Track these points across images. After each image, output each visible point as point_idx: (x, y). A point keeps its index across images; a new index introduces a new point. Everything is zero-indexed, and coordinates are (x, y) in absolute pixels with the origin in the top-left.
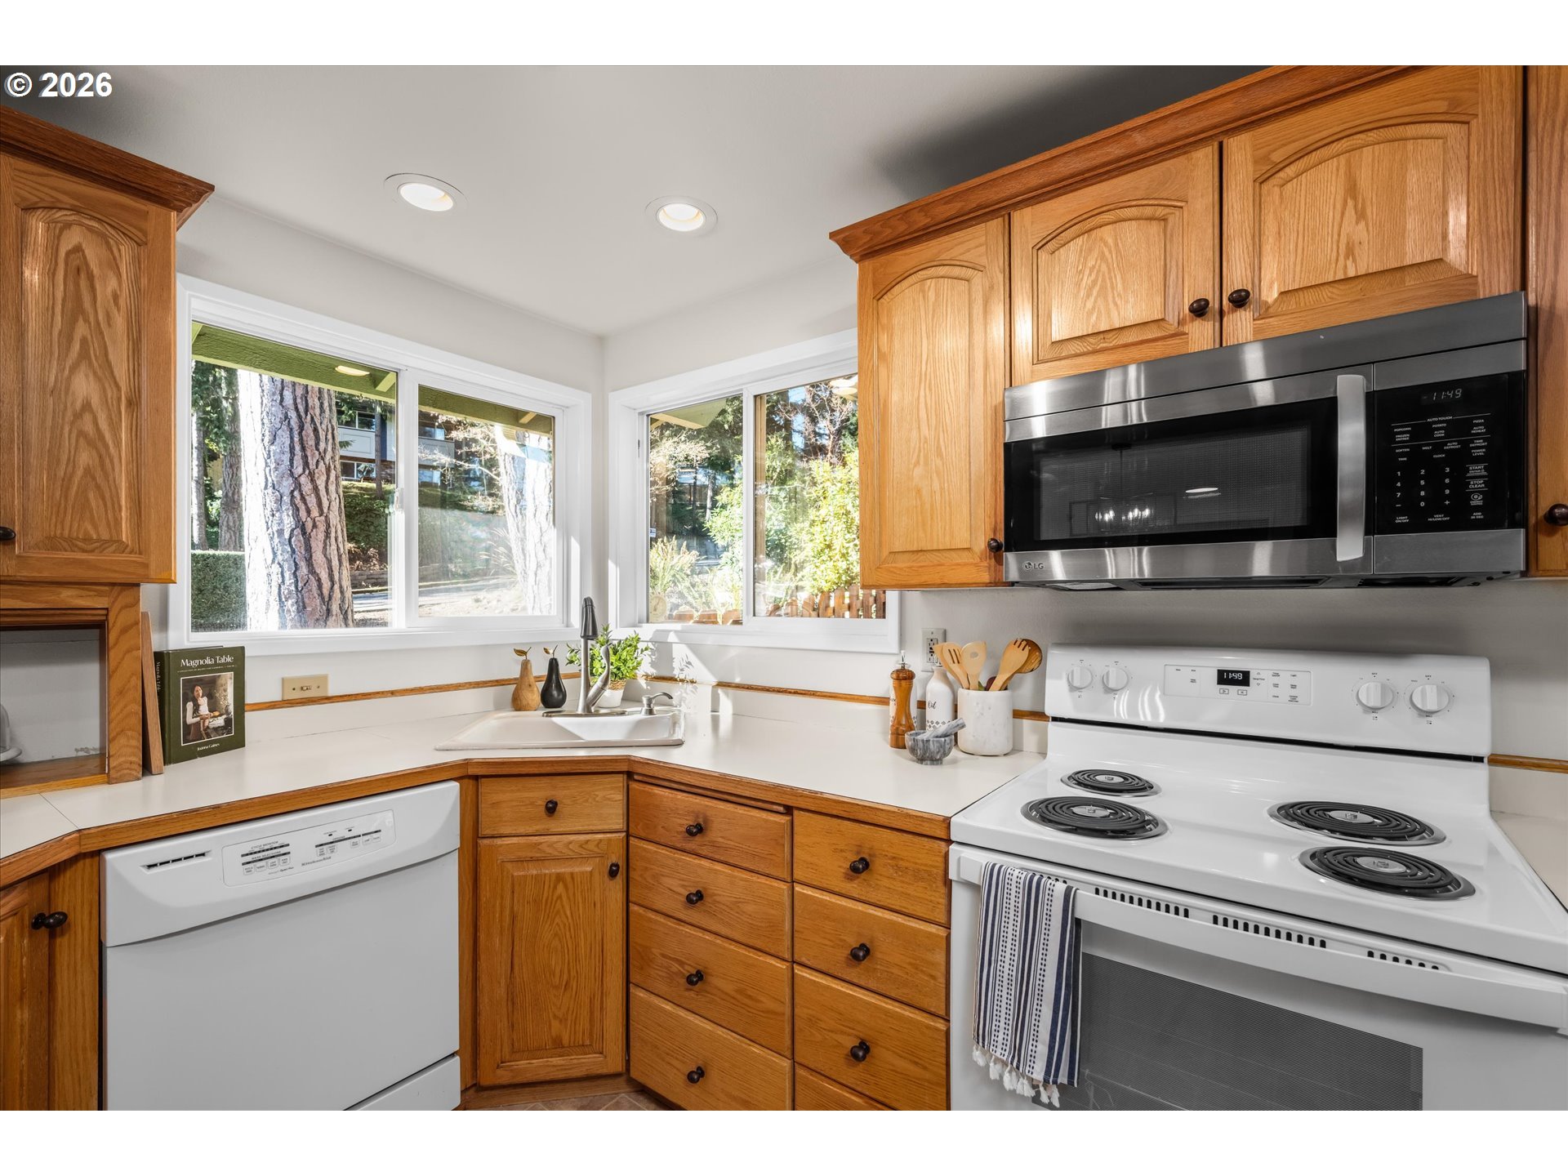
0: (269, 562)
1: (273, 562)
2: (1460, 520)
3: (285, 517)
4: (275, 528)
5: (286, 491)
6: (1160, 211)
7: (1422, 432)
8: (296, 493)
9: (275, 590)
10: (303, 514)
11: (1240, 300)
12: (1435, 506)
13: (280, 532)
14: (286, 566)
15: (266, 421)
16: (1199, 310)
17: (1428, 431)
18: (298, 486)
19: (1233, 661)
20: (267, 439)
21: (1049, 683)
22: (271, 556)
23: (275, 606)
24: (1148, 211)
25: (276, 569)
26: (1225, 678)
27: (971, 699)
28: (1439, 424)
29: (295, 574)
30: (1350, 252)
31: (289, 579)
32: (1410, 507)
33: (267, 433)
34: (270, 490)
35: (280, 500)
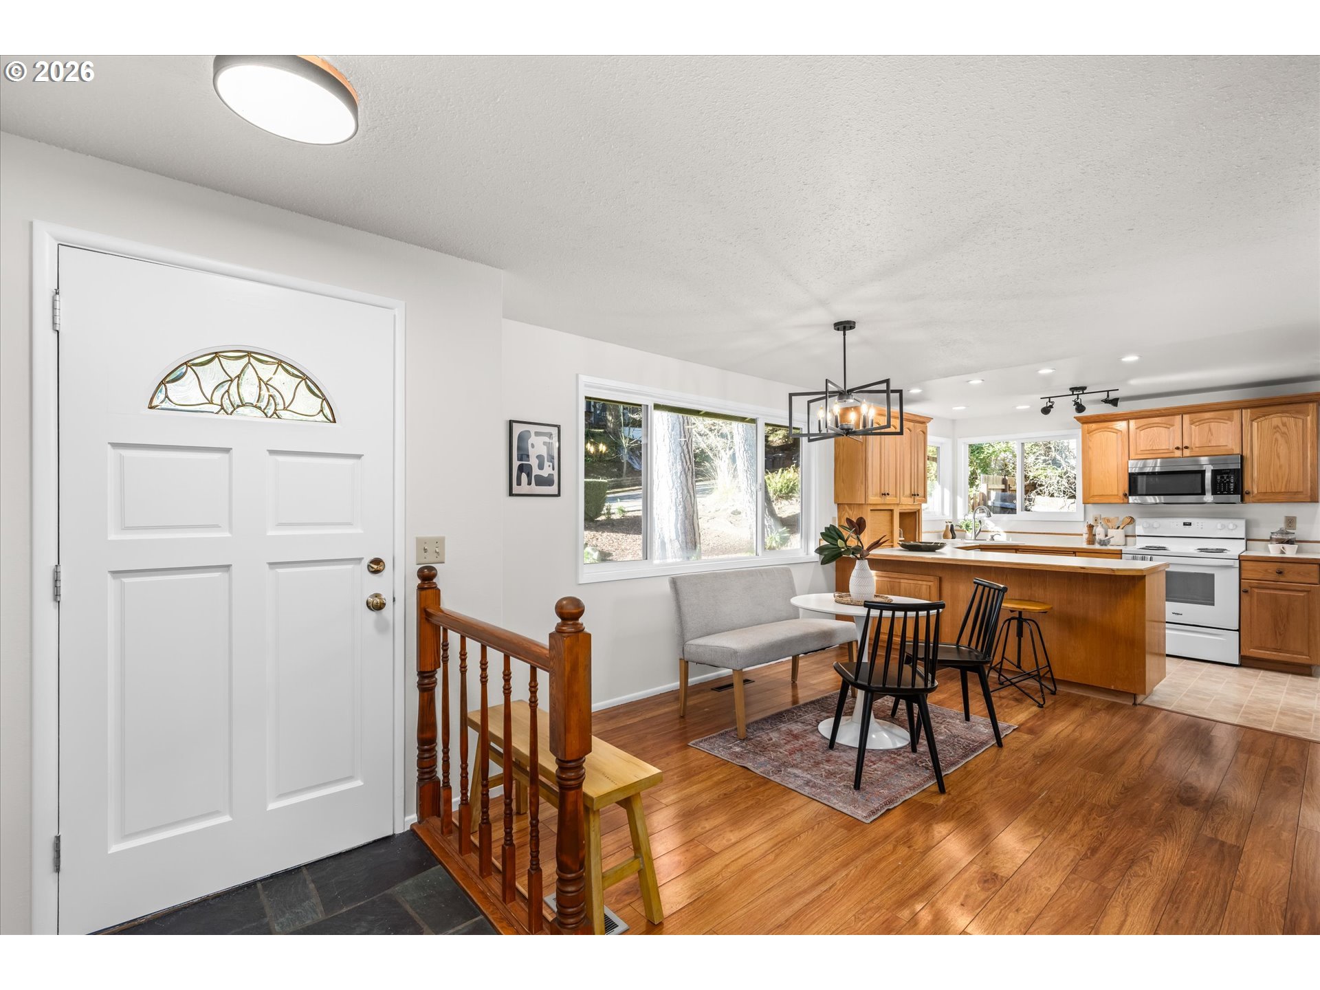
0: (671, 487)
1: (673, 488)
2: (1229, 493)
3: (678, 466)
4: (674, 471)
5: (678, 453)
6: (1168, 426)
7: (1222, 477)
8: (682, 454)
9: (674, 501)
10: (685, 464)
11: (1186, 448)
12: (1224, 491)
13: (676, 473)
14: (678, 490)
15: (670, 420)
16: (1178, 448)
17: (1223, 477)
18: (683, 451)
19: (1187, 520)
20: (670, 429)
21: (1136, 527)
22: (671, 485)
23: (674, 508)
24: (1165, 426)
25: (674, 490)
26: (1185, 524)
27: (1111, 532)
28: (1225, 476)
29: (682, 493)
30: (1210, 441)
31: (680, 496)
32: (1220, 491)
33: (670, 426)
34: (672, 453)
35: (675, 459)
